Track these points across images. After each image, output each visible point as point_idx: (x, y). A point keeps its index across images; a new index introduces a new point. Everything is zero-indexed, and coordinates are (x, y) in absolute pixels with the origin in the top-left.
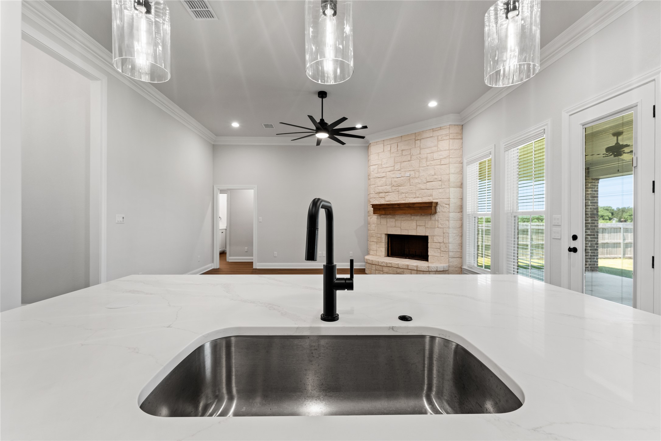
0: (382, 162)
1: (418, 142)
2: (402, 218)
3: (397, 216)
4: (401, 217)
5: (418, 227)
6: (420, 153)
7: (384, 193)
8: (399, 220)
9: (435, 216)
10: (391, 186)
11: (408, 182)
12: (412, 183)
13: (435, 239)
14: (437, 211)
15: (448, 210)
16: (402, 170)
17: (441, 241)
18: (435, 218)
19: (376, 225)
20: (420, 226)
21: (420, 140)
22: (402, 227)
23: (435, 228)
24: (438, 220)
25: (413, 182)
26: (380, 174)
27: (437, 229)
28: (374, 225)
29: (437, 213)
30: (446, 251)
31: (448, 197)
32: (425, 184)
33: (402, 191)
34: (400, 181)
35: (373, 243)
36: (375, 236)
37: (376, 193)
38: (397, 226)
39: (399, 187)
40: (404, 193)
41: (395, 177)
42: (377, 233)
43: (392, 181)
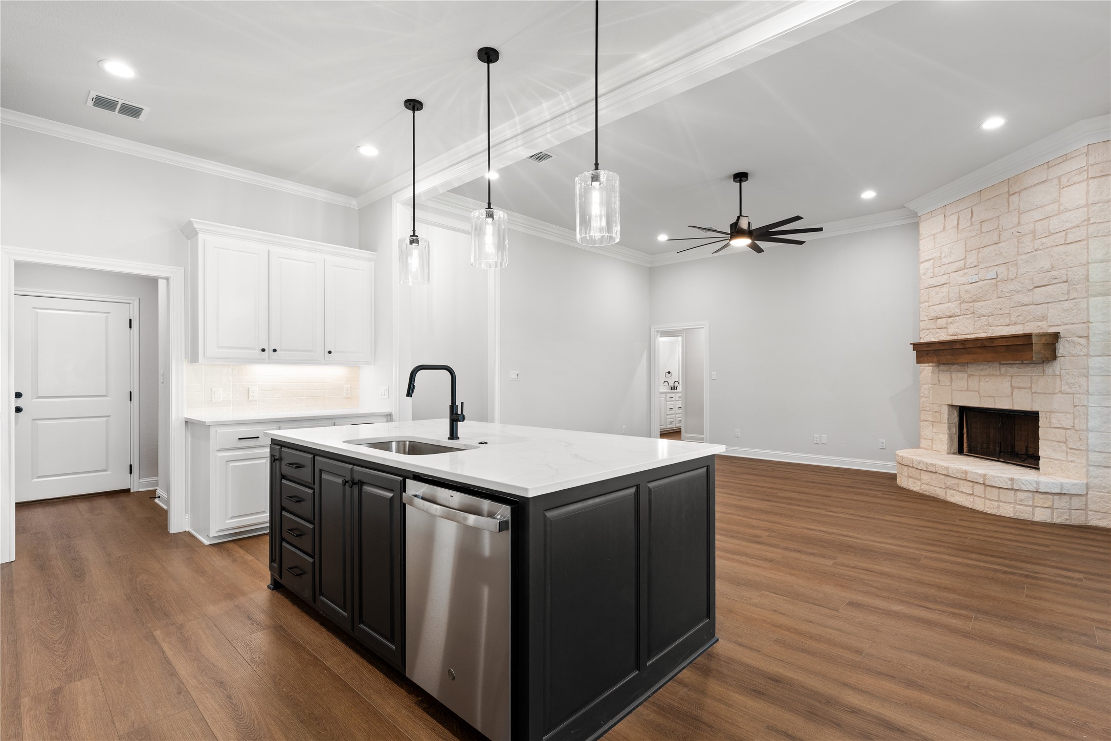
0: (941, 254)
1: (1015, 198)
2: (982, 370)
3: (971, 366)
4: (980, 368)
5: (1016, 391)
6: (1019, 223)
7: (946, 319)
8: (976, 376)
9: (1052, 365)
10: (959, 302)
11: (994, 290)
12: (1002, 291)
13: (1053, 420)
14: (1059, 355)
15: (1085, 350)
16: (982, 266)
17: (1067, 423)
18: (1054, 371)
19: (930, 386)
20: (1019, 388)
21: (1019, 192)
22: (981, 392)
23: (1055, 394)
24: (1060, 375)
25: (1004, 290)
26: (938, 278)
27: (1059, 395)
28: (926, 385)
29: (1058, 359)
30: (1080, 450)
31: (1085, 320)
32: (1031, 293)
33: (980, 311)
34: (977, 290)
35: (926, 423)
36: (928, 409)
37: (931, 318)
38: (971, 389)
39: (975, 304)
40: (985, 316)
41: (966, 282)
42: (932, 404)
43: (960, 291)
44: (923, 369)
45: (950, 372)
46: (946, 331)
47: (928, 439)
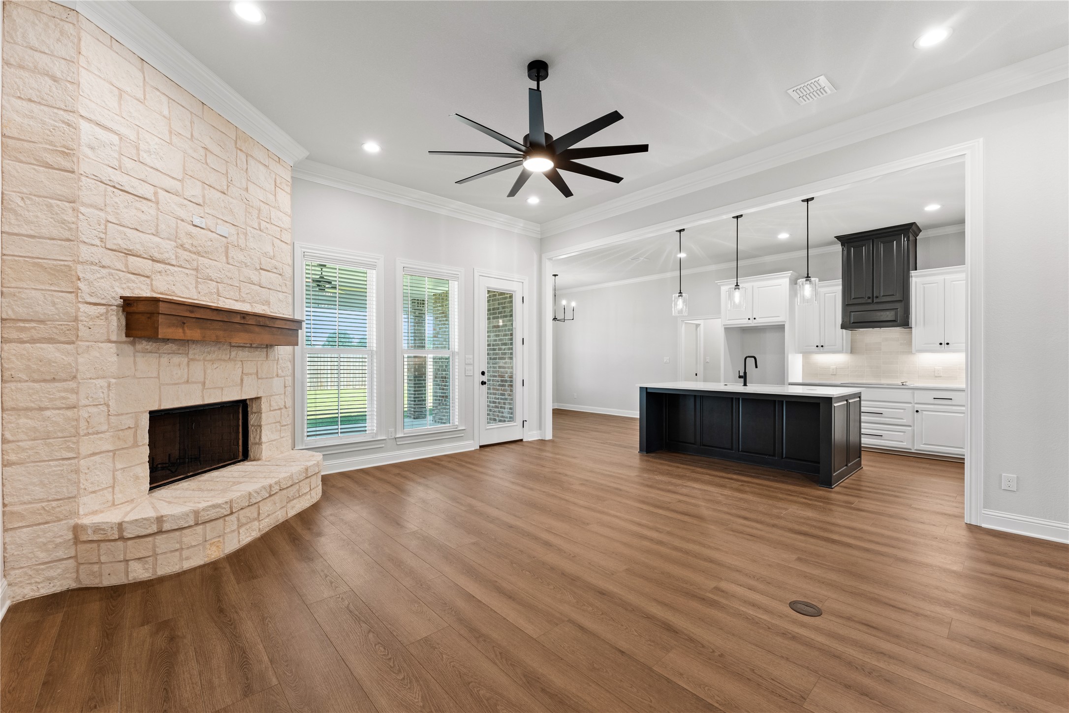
1: (242, 157)
2: (209, 353)
3: (194, 346)
6: (247, 189)
8: (199, 360)
9: (274, 350)
11: (224, 252)
13: (273, 403)
16: (207, 209)
17: (282, 403)
18: (274, 356)
19: (113, 381)
20: (247, 374)
21: (247, 155)
22: (207, 382)
23: (273, 377)
24: (279, 360)
25: (235, 257)
27: (276, 378)
28: (99, 381)
30: (287, 424)
32: (257, 273)
33: (208, 271)
34: (206, 241)
35: (97, 458)
36: (105, 427)
37: (114, 247)
39: (199, 258)
40: (213, 281)
41: (189, 219)
42: (119, 415)
43: (177, 227)
44: (88, 347)
45: (157, 355)
46: (149, 282)
47: (103, 489)
